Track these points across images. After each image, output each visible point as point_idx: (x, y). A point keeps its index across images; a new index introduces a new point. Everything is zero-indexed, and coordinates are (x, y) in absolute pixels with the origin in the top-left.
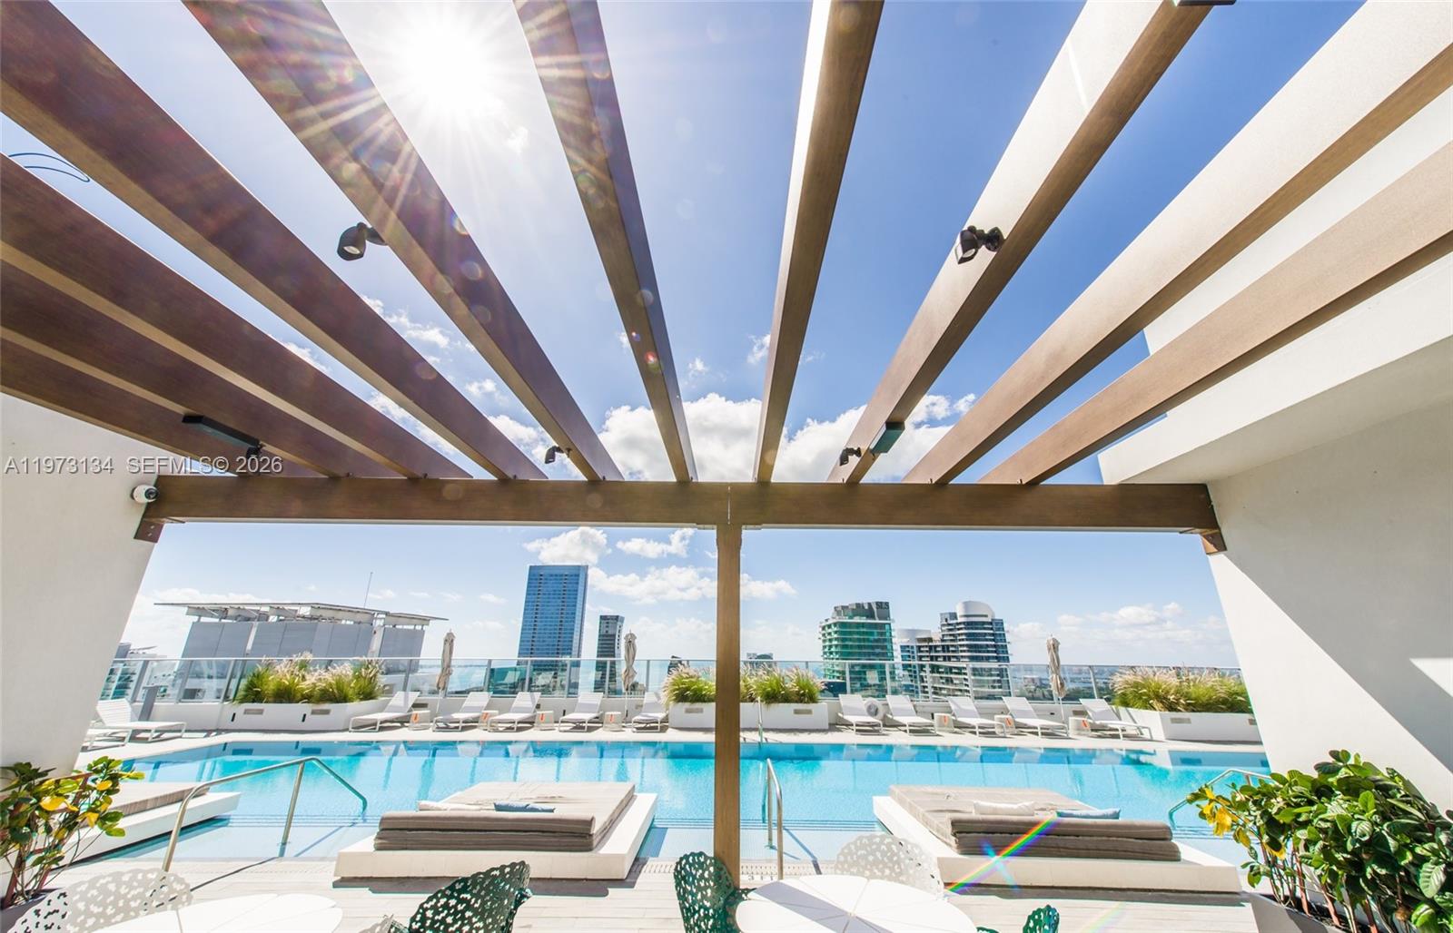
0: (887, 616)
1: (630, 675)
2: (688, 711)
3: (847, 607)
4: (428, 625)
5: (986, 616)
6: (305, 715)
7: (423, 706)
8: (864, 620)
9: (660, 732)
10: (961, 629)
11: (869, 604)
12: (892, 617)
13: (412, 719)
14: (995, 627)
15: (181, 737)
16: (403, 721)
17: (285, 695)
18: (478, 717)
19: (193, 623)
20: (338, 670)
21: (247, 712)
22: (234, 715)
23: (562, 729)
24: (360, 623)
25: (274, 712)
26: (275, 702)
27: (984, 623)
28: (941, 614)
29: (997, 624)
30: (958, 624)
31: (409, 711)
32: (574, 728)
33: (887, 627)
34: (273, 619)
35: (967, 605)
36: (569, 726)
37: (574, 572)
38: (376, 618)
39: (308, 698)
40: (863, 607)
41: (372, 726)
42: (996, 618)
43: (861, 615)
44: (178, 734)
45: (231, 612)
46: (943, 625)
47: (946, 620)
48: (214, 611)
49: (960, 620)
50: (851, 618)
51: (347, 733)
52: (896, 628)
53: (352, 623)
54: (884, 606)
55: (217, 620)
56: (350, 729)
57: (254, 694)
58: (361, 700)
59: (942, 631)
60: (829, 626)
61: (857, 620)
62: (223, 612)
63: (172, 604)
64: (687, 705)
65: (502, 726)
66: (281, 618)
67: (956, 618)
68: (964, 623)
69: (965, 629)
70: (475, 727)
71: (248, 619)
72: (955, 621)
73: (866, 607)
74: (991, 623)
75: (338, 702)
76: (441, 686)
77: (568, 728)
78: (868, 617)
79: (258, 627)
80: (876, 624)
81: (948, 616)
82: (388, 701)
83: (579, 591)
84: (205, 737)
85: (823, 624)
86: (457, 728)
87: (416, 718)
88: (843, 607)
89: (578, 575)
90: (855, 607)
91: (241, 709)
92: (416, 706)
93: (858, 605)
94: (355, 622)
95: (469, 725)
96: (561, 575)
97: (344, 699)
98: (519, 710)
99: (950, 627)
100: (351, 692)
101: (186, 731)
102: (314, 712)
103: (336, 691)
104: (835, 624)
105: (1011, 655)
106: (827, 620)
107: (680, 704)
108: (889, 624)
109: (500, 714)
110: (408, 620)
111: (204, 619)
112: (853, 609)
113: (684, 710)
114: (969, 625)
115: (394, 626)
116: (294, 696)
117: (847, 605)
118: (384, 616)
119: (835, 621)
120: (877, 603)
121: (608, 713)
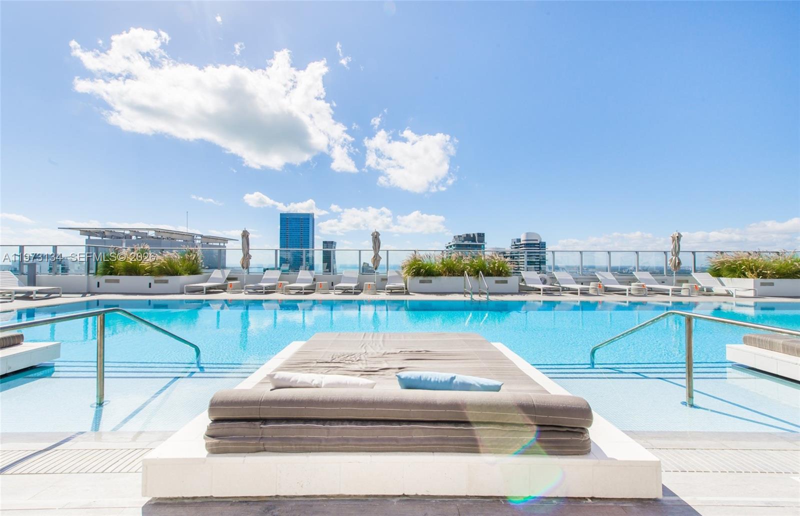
0: (483, 241)
1: (378, 259)
2: (421, 282)
3: (461, 236)
4: (227, 243)
5: (537, 240)
6: (150, 284)
7: (235, 279)
8: (470, 243)
9: (405, 295)
10: (522, 247)
11: (474, 234)
12: (485, 241)
13: (229, 286)
14: (541, 246)
15: (60, 297)
16: (224, 288)
17: (133, 270)
18: (275, 286)
19: (86, 240)
20: (167, 254)
21: (107, 281)
22: (98, 283)
23: (336, 293)
24: (186, 241)
25: (126, 281)
26: (126, 275)
27: (535, 244)
28: (512, 240)
29: (542, 244)
30: (521, 245)
31: (225, 282)
32: (343, 292)
33: (482, 246)
34: (134, 238)
35: (527, 234)
36: (340, 292)
37: (306, 217)
38: (196, 239)
39: (150, 272)
40: (470, 236)
41: (199, 291)
42: (542, 241)
43: (469, 241)
44: (59, 295)
45: (107, 234)
46: (513, 245)
47: (515, 243)
48: (97, 233)
49: (522, 242)
50: (463, 242)
51: (184, 295)
52: (487, 247)
53: (182, 241)
54: (482, 235)
55: (101, 238)
56: (185, 292)
57: (109, 269)
58: (189, 274)
59: (512, 248)
60: (451, 246)
61: (466, 243)
62: (102, 233)
63: (70, 228)
64: (421, 278)
65: (293, 292)
66: (139, 237)
67: (520, 241)
68: (524, 244)
69: (525, 247)
70: (274, 292)
71: (120, 238)
72: (519, 243)
73: (472, 236)
74: (539, 244)
75: (173, 275)
76: (245, 266)
77: (340, 293)
78: (473, 241)
79: (126, 242)
80: (476, 245)
81: (516, 241)
82: (211, 275)
83: (310, 228)
84: (82, 297)
85: (447, 246)
86: (262, 292)
87: (231, 286)
88: (459, 236)
89: (309, 219)
90: (465, 236)
91: (102, 279)
92: (229, 279)
93: (467, 235)
94: (184, 241)
95: (269, 290)
96: (299, 219)
97: (175, 273)
98: (302, 281)
99: (516, 246)
100: (180, 269)
101: (63, 293)
102: (156, 282)
103: (169, 268)
104: (454, 245)
105: (547, 260)
106: (449, 243)
107: (416, 277)
108: (484, 245)
109: (290, 283)
110: (214, 240)
111: (92, 238)
112: (464, 237)
113: (419, 282)
114: (527, 245)
115: (207, 243)
116: (139, 271)
117: (461, 235)
118: (200, 238)
119: (454, 243)
120: (478, 234)
121: (365, 283)
